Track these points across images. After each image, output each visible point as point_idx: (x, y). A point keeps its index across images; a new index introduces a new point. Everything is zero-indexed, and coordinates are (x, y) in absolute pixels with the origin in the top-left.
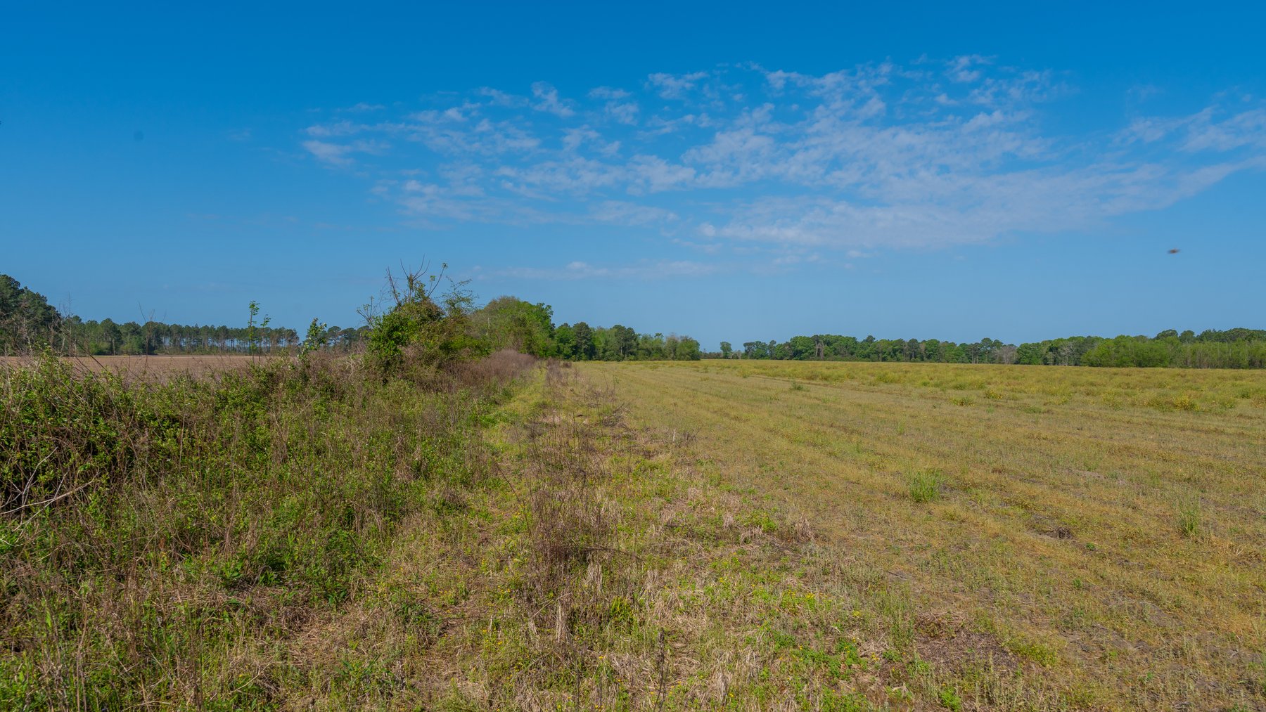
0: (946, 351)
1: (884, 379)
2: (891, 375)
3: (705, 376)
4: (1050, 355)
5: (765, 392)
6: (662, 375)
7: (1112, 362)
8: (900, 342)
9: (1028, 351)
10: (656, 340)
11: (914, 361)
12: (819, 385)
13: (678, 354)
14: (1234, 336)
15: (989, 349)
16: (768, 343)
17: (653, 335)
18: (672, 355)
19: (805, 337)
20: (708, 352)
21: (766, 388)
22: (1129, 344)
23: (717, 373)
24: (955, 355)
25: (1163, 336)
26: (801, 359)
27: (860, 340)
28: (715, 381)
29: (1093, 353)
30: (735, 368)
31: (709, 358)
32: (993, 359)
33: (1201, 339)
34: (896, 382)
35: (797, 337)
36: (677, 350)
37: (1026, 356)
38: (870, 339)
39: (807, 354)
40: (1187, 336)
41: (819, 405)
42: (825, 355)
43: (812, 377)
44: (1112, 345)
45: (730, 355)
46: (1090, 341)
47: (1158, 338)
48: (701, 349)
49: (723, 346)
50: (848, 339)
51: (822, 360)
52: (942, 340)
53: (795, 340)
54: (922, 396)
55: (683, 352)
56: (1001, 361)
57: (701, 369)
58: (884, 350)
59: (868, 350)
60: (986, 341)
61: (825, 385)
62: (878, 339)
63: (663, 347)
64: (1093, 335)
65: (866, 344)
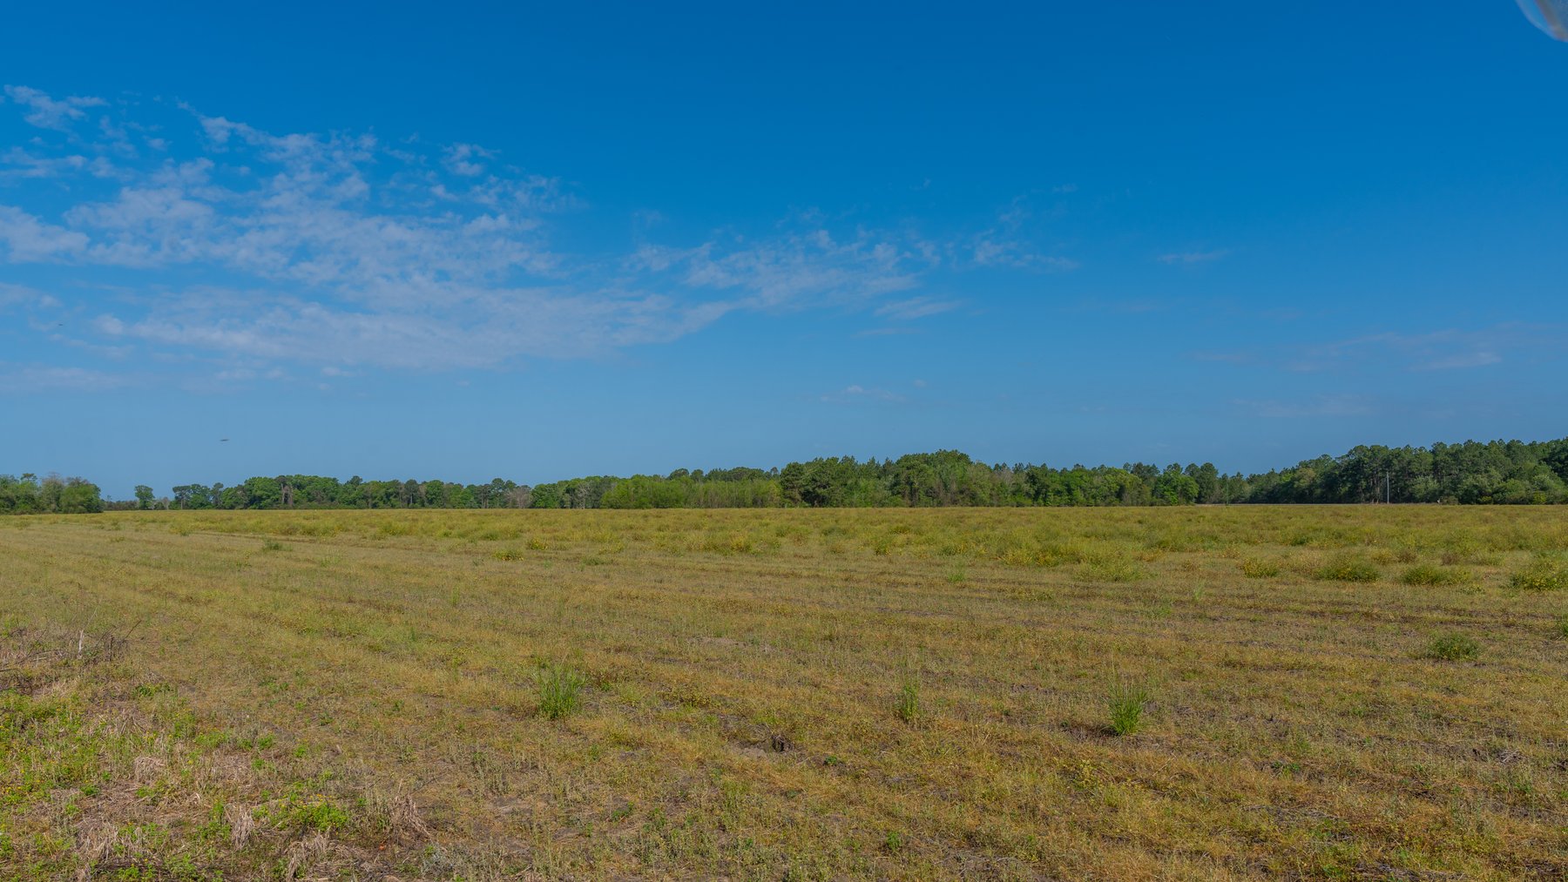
0: (451, 494)
1: (389, 530)
2: (400, 525)
3: (114, 534)
4: (567, 498)
5: (224, 555)
6: (39, 536)
7: (632, 504)
8: (395, 483)
9: (543, 493)
10: (23, 485)
11: (413, 508)
12: (303, 541)
13: (63, 503)
14: (737, 475)
15: (501, 491)
16: (211, 487)
17: (18, 476)
18: (53, 506)
19: (265, 478)
20: (114, 501)
21: (223, 550)
22: (647, 484)
23: (137, 530)
24: (462, 498)
25: (677, 475)
26: (260, 508)
27: (342, 481)
28: (136, 541)
29: (613, 493)
30: (164, 522)
31: (116, 509)
32: (505, 503)
33: (709, 477)
34: (407, 534)
35: (254, 478)
36: (62, 498)
37: (542, 498)
38: (356, 481)
39: (269, 501)
40: (697, 475)
41: (316, 570)
42: (295, 502)
43: (289, 531)
44: (631, 485)
45: (152, 504)
46: (607, 482)
47: (671, 478)
48: (103, 496)
49: (140, 491)
50: (327, 480)
51: (290, 509)
52: (446, 481)
53: (251, 483)
54: (451, 550)
55: (73, 502)
56: (514, 506)
57: (108, 525)
58: (374, 495)
59: (352, 496)
60: (498, 481)
61: (311, 541)
62: (366, 479)
63: (37, 494)
64: (610, 475)
65: (350, 486)
